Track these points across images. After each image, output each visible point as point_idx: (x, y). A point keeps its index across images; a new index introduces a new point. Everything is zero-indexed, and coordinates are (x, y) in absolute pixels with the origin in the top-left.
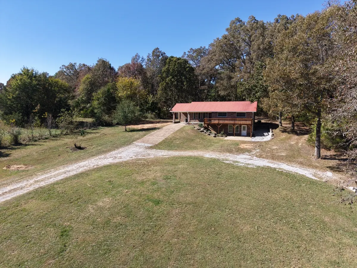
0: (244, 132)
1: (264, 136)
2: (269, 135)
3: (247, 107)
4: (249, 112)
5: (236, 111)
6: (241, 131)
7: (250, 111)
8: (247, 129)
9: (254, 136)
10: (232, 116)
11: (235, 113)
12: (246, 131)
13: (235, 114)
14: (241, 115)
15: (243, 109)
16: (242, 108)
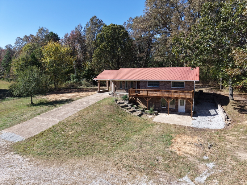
0: (182, 108)
1: (211, 115)
2: (217, 114)
3: (186, 74)
4: (188, 82)
5: (171, 80)
6: (177, 106)
7: (190, 81)
8: (186, 104)
9: (195, 114)
10: (165, 85)
11: (170, 82)
12: (184, 106)
13: (169, 84)
14: (178, 85)
15: (180, 78)
16: (179, 76)
